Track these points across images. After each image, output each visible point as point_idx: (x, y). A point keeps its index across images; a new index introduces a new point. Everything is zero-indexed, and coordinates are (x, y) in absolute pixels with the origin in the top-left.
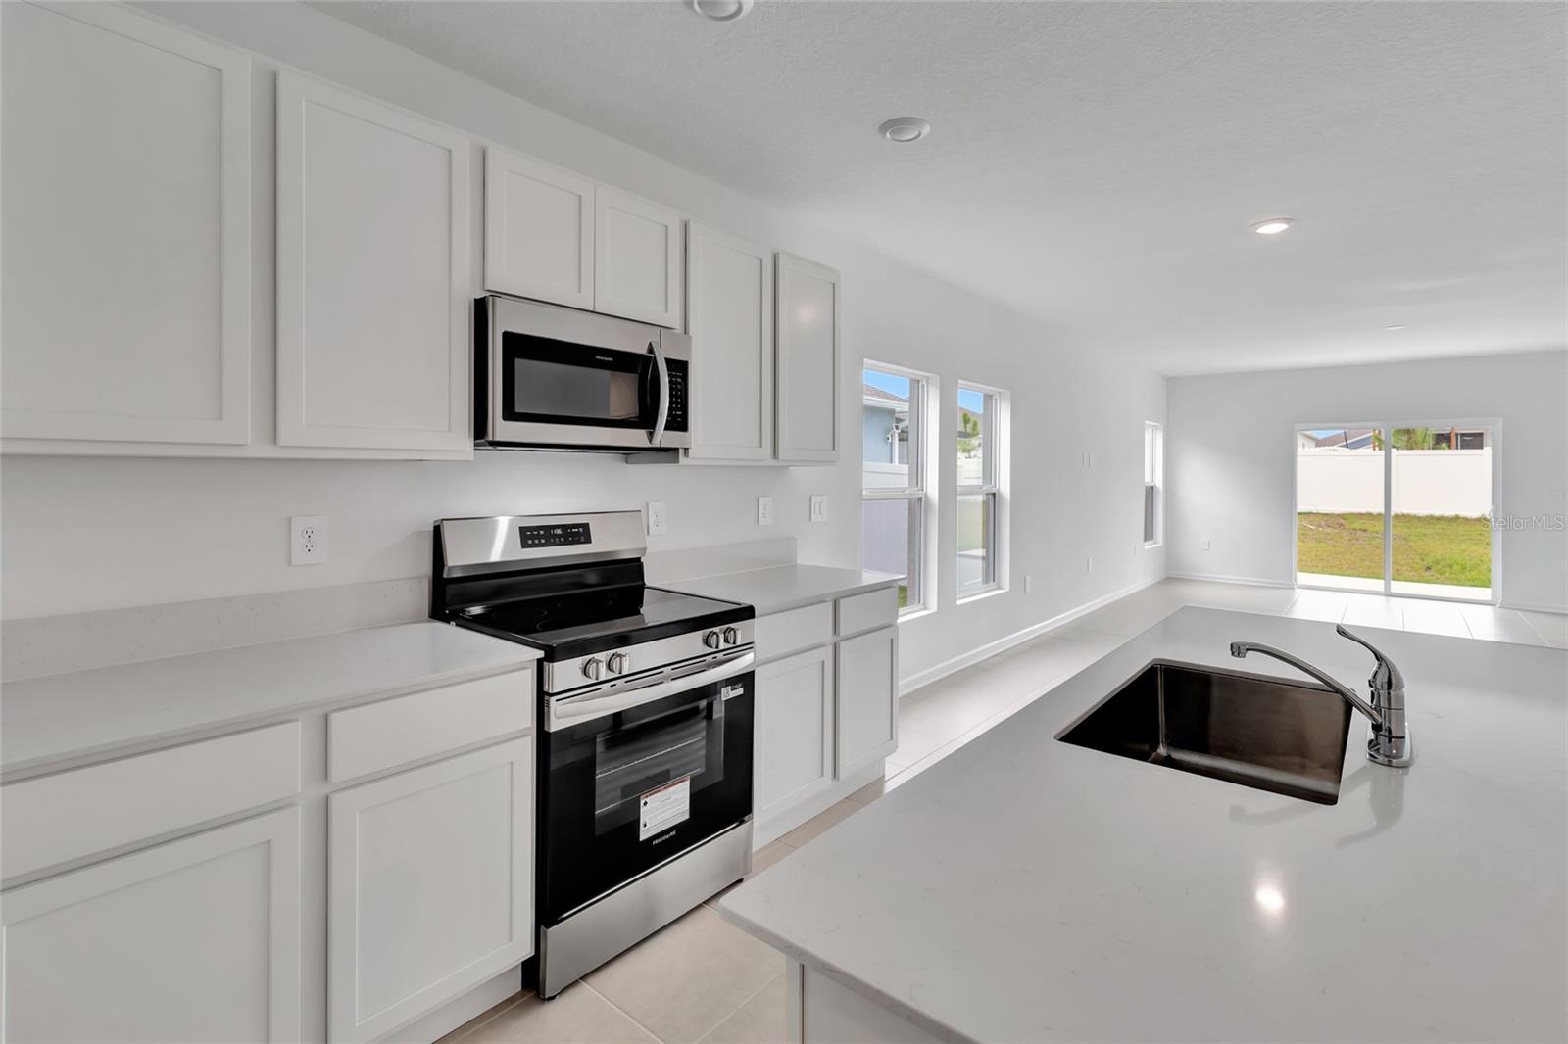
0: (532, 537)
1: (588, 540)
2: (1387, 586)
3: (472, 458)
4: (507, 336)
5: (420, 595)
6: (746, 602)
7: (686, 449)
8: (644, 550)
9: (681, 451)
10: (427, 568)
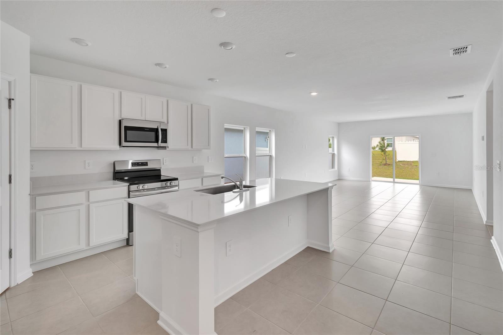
0: (134, 165)
1: (147, 165)
2: (394, 180)
3: (119, 149)
4: (125, 127)
5: (111, 175)
6: (176, 177)
7: (168, 147)
8: (161, 168)
9: (167, 147)
10: (112, 170)
